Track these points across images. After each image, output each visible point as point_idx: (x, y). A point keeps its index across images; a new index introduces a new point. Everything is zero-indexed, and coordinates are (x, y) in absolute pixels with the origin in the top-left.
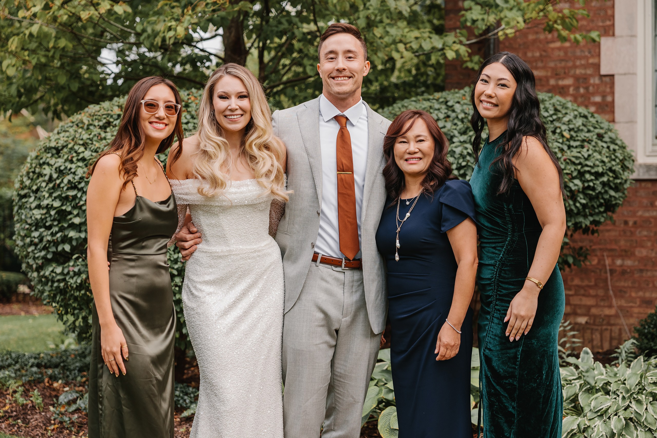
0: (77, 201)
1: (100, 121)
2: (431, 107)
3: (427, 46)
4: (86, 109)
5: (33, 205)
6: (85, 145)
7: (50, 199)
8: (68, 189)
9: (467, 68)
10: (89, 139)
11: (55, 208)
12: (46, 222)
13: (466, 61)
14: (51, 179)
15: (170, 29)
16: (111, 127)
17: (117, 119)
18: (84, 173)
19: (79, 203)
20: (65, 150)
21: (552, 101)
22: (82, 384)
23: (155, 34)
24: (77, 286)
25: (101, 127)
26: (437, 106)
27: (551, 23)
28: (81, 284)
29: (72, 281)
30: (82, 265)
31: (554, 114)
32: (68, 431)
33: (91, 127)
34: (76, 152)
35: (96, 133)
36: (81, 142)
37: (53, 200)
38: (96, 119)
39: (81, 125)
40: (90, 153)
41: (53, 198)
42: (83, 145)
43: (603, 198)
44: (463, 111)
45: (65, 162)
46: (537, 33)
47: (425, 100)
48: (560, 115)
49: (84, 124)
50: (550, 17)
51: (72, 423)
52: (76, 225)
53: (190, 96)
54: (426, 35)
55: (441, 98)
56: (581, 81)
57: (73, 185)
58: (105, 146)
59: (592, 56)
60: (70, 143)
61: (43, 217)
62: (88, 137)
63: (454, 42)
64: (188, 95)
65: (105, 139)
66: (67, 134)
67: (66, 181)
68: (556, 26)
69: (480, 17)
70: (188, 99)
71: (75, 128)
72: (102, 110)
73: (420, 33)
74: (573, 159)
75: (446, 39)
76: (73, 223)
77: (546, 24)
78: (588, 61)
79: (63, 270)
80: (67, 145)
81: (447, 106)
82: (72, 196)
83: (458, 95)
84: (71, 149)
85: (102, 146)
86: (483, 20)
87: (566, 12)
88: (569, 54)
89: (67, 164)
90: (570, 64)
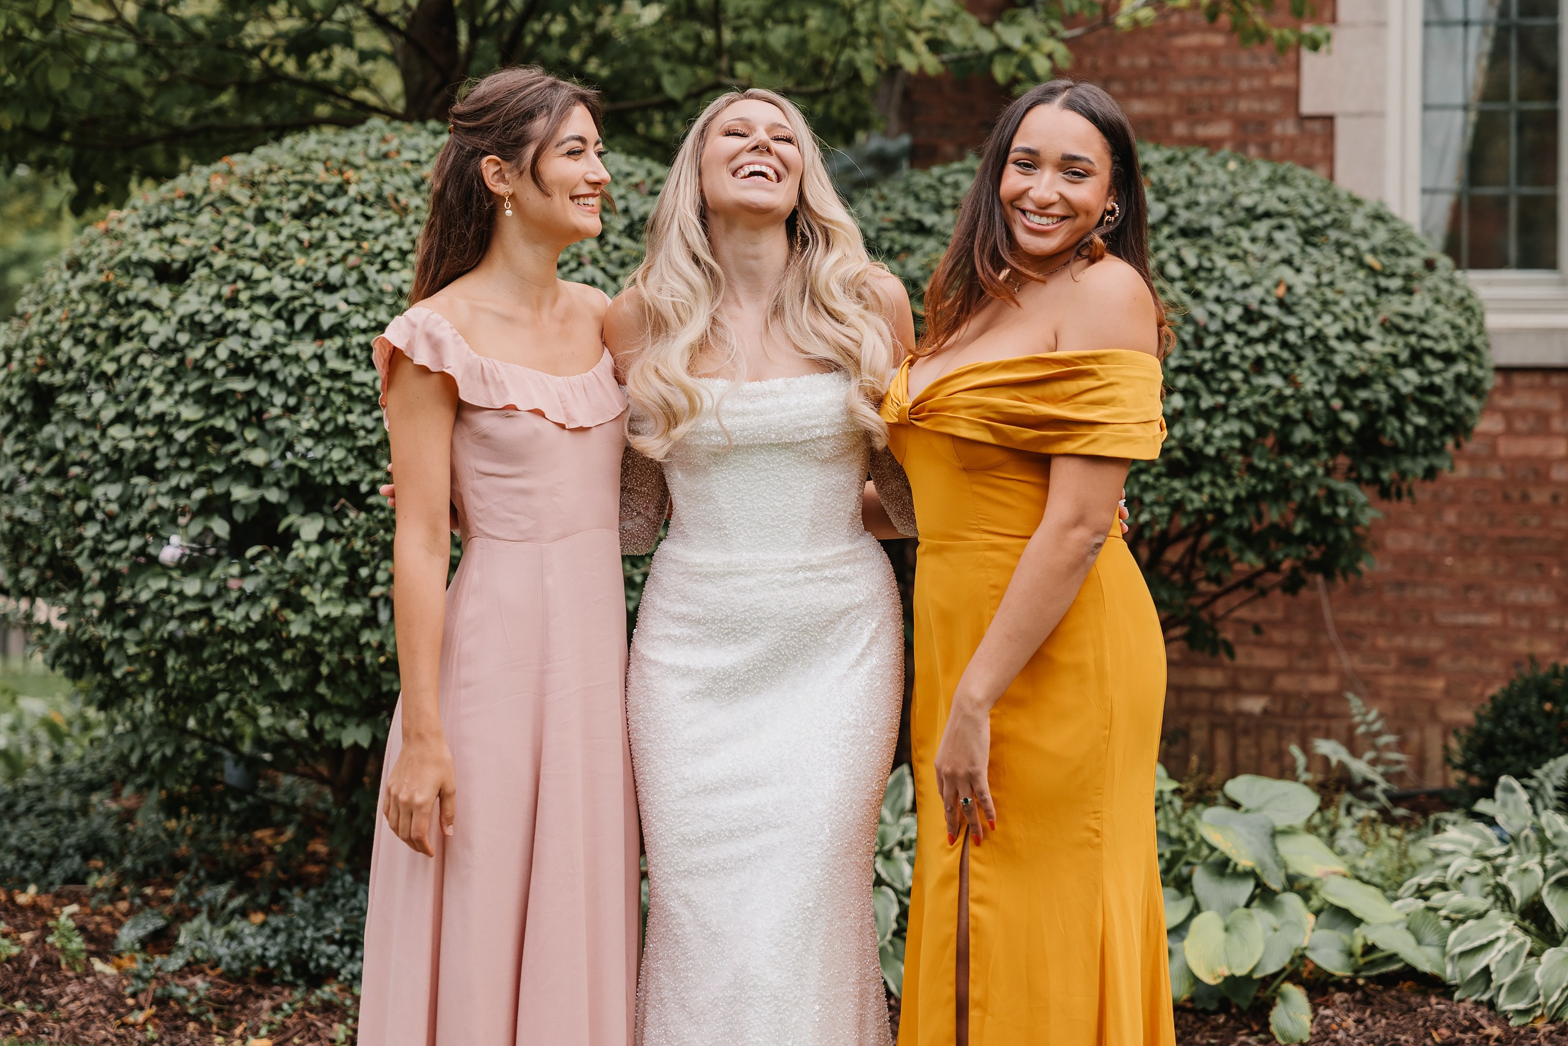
0: (257, 407)
5: (107, 414)
6: (266, 260)
7: (170, 400)
8: (224, 376)
10: (277, 245)
11: (187, 424)
12: (154, 458)
14: (167, 349)
18: (276, 332)
19: (260, 412)
20: (201, 271)
24: (246, 628)
28: (260, 624)
30: (270, 574)
35: (289, 230)
36: (252, 253)
37: (177, 403)
38: (273, 194)
40: (287, 282)
41: (177, 397)
43: (1453, 415)
45: (210, 304)
56: (1252, 127)
57: (242, 364)
58: (328, 266)
59: (1280, 71)
61: (148, 446)
62: (272, 240)
63: (1041, 33)
67: (222, 353)
74: (1399, 321)
76: (248, 464)
78: (1267, 80)
82: (240, 393)
84: (227, 268)
88: (1223, 64)
89: (218, 308)
90: (1225, 87)
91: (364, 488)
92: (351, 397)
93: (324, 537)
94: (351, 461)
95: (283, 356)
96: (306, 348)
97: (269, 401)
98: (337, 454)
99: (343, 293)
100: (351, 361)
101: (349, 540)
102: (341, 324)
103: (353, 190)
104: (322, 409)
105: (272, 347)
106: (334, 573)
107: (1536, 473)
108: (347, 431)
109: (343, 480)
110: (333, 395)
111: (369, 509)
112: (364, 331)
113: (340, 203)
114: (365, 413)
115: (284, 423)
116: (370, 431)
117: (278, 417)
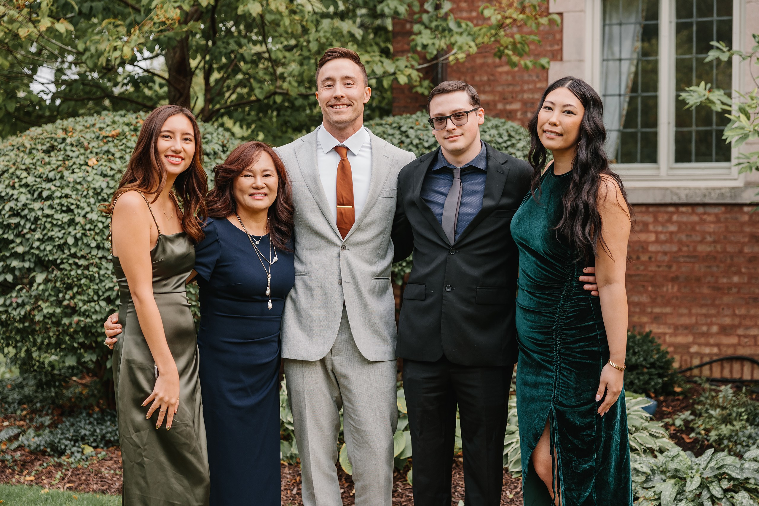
0: (20, 229)
1: (43, 144)
2: (384, 132)
3: (379, 71)
4: (27, 132)
8: (10, 216)
9: (417, 92)
10: (33, 163)
13: (415, 86)
15: (115, 49)
16: (56, 151)
17: (62, 143)
18: (27, 199)
19: (22, 231)
20: (6, 175)
21: (505, 127)
22: (23, 418)
23: (99, 54)
24: (20, 318)
25: (44, 152)
26: (391, 131)
27: (502, 48)
28: (25, 316)
29: (15, 313)
30: (26, 296)
31: (508, 140)
32: (10, 470)
33: (34, 152)
34: (18, 177)
35: (39, 157)
36: (23, 167)
38: (39, 143)
39: (22, 149)
40: (34, 178)
42: (26, 170)
44: (417, 137)
45: (6, 188)
46: (485, 57)
47: (377, 125)
48: (514, 141)
49: (26, 148)
50: (502, 42)
51: (15, 461)
52: (20, 254)
53: (139, 120)
54: (377, 58)
55: (394, 122)
56: (529, 105)
57: (15, 212)
58: (50, 171)
59: (540, 81)
60: (11, 168)
62: (31, 162)
63: (406, 67)
64: (137, 118)
65: (49, 163)
66: (7, 158)
67: (7, 208)
68: (506, 51)
69: (430, 42)
70: (137, 123)
71: (15, 151)
72: (45, 134)
73: (371, 57)
75: (398, 63)
76: (16, 253)
77: (497, 50)
78: (535, 86)
79: (5, 301)
80: (8, 170)
81: (401, 131)
82: (15, 224)
83: (411, 120)
84: (13, 174)
85: (46, 172)
86: (433, 44)
87: (518, 37)
88: (517, 79)
89: (9, 190)
90: (518, 88)
91: (59, 261)
92: (53, 225)
93: (46, 281)
94: (55, 251)
95: (29, 209)
96: (37, 205)
97: (24, 227)
98: (49, 248)
99: (54, 183)
100: (54, 210)
101: (55, 283)
102: (51, 195)
103: (68, 141)
104: (43, 230)
105: (25, 205)
106: (50, 295)
107: (643, 248)
108: (51, 239)
109: (51, 258)
110: (46, 224)
111: (61, 270)
112: (61, 197)
113: (62, 146)
114: (60, 231)
115: (28, 236)
116: (60, 239)
117: (27, 233)
